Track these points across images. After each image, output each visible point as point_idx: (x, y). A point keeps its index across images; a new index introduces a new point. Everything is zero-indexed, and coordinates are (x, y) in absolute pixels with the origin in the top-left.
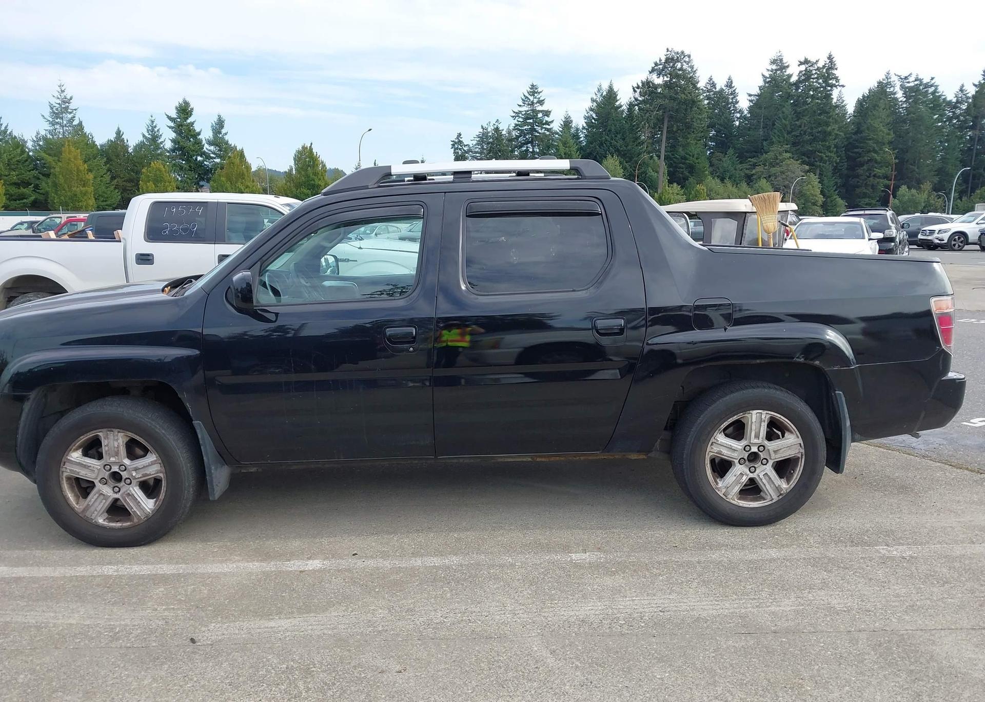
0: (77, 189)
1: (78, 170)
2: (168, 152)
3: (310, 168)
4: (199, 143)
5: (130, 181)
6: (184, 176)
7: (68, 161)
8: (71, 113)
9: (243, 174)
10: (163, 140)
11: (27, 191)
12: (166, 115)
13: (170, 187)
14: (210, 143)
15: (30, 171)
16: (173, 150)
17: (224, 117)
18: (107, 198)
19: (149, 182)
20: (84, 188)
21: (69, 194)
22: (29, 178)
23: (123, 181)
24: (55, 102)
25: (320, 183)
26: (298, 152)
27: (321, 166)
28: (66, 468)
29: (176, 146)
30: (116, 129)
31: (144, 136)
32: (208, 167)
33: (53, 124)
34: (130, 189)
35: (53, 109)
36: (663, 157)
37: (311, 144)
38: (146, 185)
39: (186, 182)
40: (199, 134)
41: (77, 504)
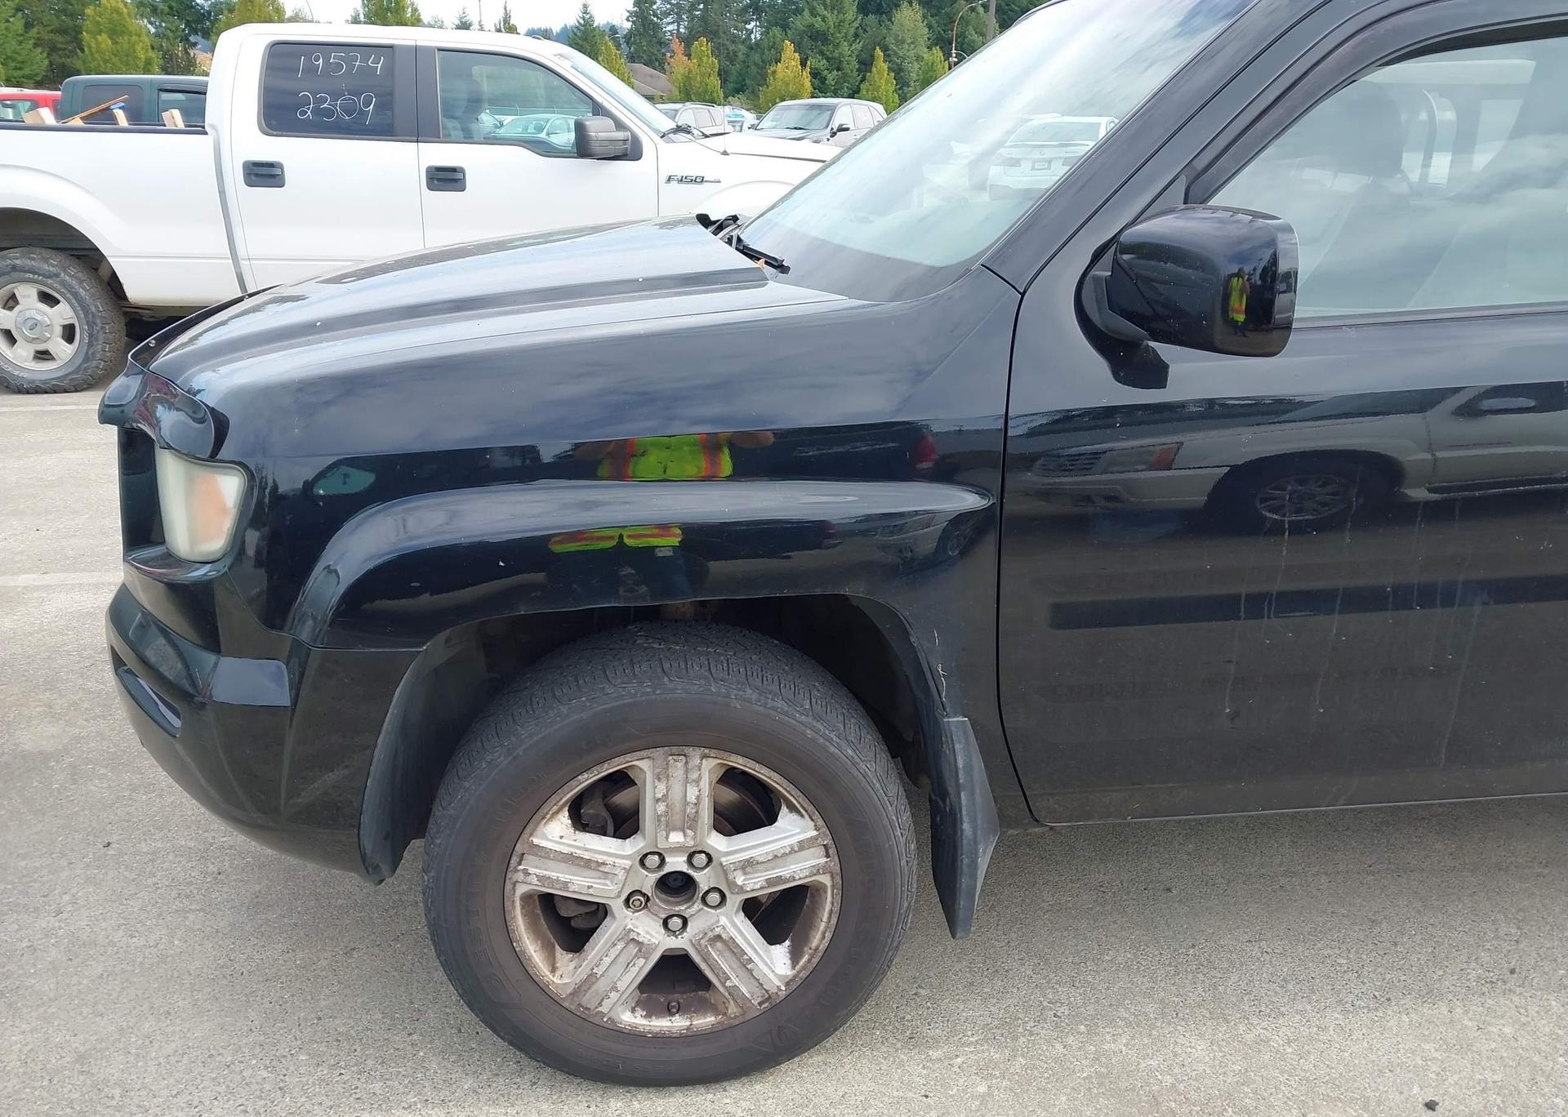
3: (391, 13)
5: (62, 31)
6: (161, 26)
13: (141, 44)
18: (23, 62)
19: (101, 35)
23: (48, 32)
27: (410, 10)
28: (526, 873)
32: (203, 8)
34: (63, 46)
36: (993, 9)
38: (96, 39)
39: (165, 35)
41: (553, 970)
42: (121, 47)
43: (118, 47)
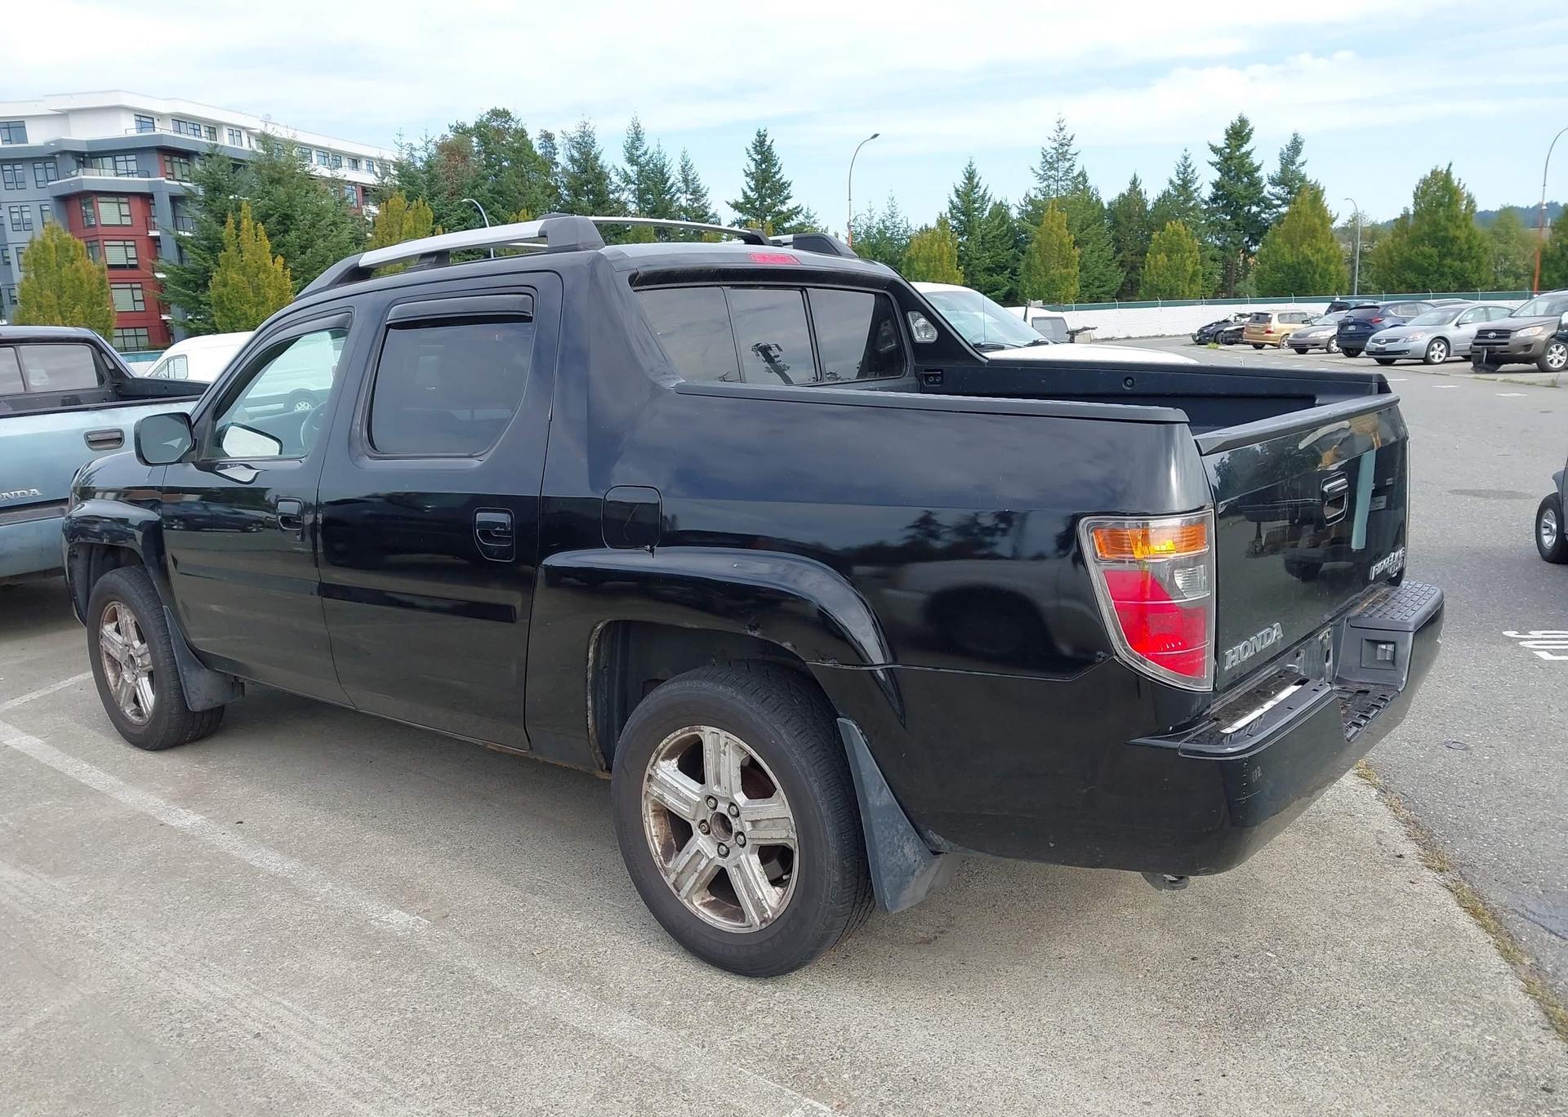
0: (1056, 272)
1: (1062, 244)
2: (1206, 203)
3: (1444, 208)
4: (1255, 184)
7: (1049, 231)
8: (1069, 160)
9: (1315, 230)
10: (1199, 186)
11: (1002, 279)
12: (1210, 145)
14: (1274, 182)
15: (1008, 250)
16: (1214, 199)
17: (1302, 135)
18: (1106, 281)
19: (1160, 254)
20: (1066, 270)
21: (1044, 279)
22: (1007, 260)
24: (1049, 146)
25: (1457, 233)
26: (1425, 181)
27: (1465, 202)
29: (1219, 193)
30: (1130, 178)
31: (1171, 182)
32: (1267, 222)
33: (1043, 178)
35: (1045, 156)
37: (1450, 165)
38: (1156, 258)
40: (1258, 169)
42: (1175, 263)
43: (1172, 263)
